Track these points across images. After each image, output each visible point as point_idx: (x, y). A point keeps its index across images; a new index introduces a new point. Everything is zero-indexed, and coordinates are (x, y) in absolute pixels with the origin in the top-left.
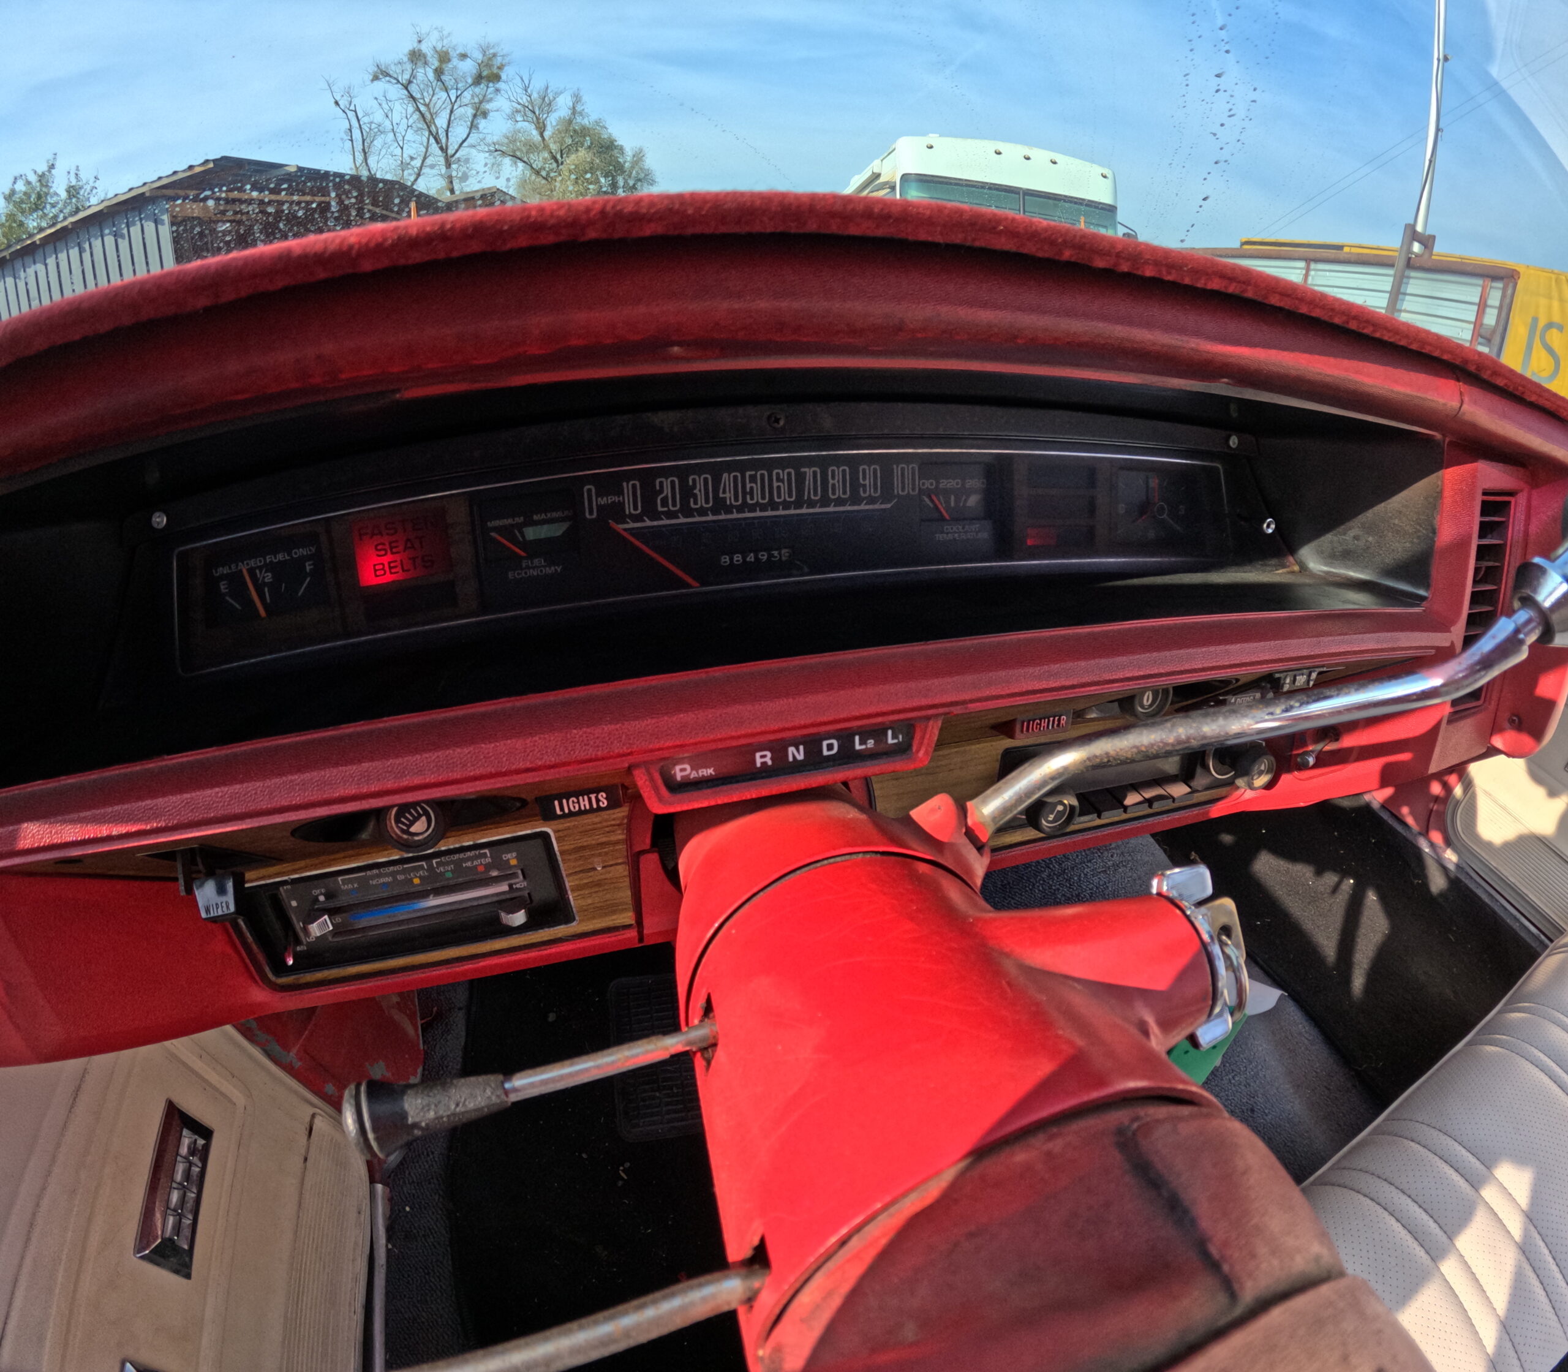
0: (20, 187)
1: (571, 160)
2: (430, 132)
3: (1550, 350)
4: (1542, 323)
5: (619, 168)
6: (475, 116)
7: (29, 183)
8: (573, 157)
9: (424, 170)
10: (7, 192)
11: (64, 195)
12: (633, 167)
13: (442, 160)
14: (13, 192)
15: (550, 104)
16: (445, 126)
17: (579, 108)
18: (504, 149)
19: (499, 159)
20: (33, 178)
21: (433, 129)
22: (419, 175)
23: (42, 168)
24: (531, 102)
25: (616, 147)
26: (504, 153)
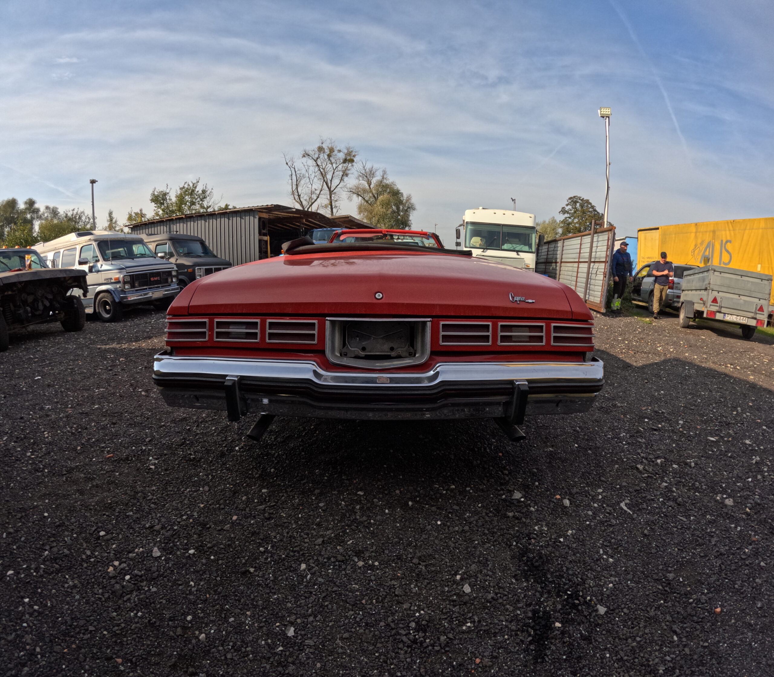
0: (186, 186)
1: (381, 198)
2: (324, 181)
4: (724, 242)
5: (401, 202)
6: (343, 175)
7: (189, 185)
8: (381, 197)
9: (320, 196)
10: (182, 186)
11: (200, 192)
12: (406, 202)
13: (328, 192)
14: (184, 187)
15: (373, 174)
16: (330, 179)
17: (385, 176)
18: (354, 191)
19: (352, 195)
20: (191, 185)
21: (326, 179)
22: (318, 197)
23: (195, 182)
24: (366, 172)
25: (400, 193)
26: (354, 193)
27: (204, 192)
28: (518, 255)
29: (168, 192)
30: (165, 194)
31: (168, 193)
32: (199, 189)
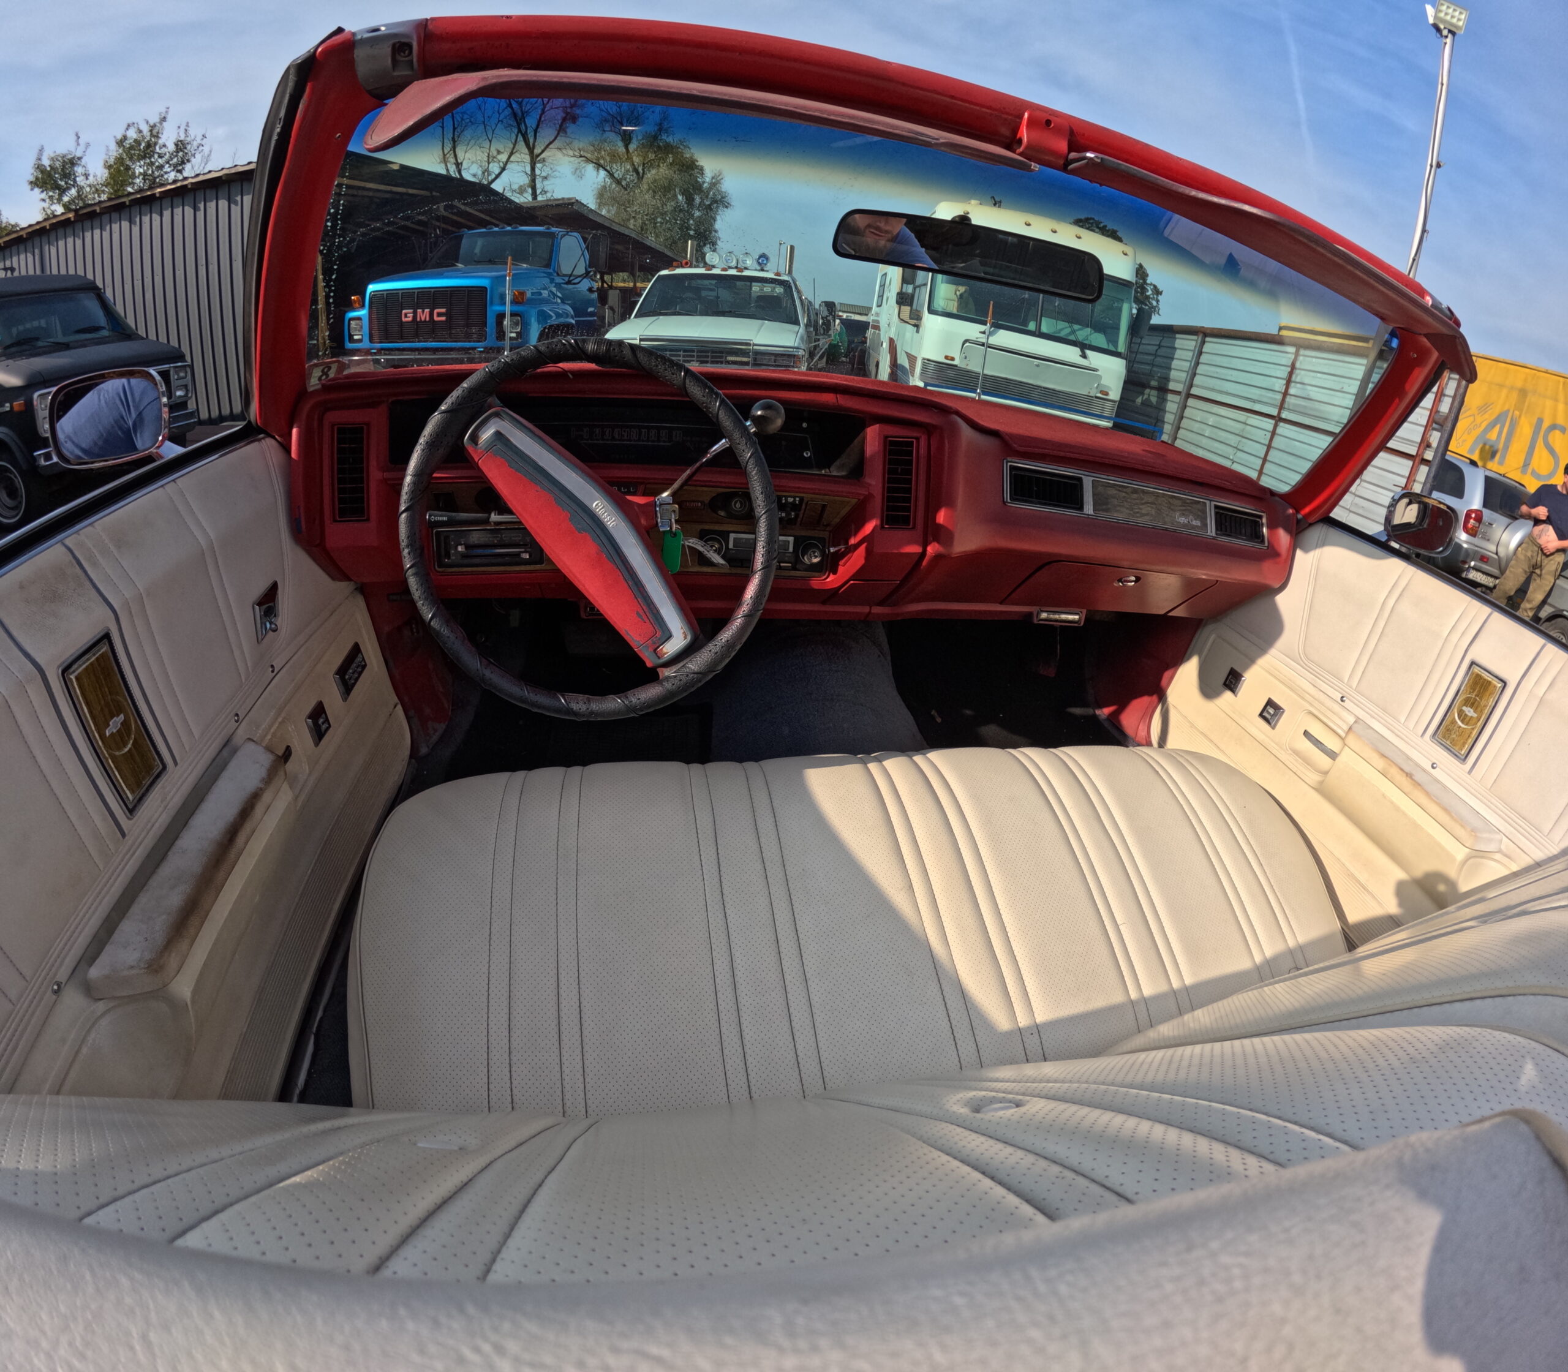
0: (132, 134)
1: (651, 174)
2: (520, 131)
3: (1551, 451)
4: (1546, 424)
5: (698, 188)
6: (564, 120)
7: (140, 132)
8: (653, 172)
9: (509, 166)
10: (119, 137)
11: (171, 147)
12: (710, 189)
13: (527, 158)
14: (125, 138)
15: (637, 118)
16: (534, 126)
17: (665, 125)
18: (589, 155)
19: (583, 164)
20: (146, 129)
21: (523, 127)
22: (503, 169)
23: (154, 119)
24: (621, 114)
25: (697, 167)
26: (588, 160)
27: (180, 146)
28: (1084, 356)
29: (78, 154)
30: (73, 162)
31: (80, 158)
32: (168, 139)
